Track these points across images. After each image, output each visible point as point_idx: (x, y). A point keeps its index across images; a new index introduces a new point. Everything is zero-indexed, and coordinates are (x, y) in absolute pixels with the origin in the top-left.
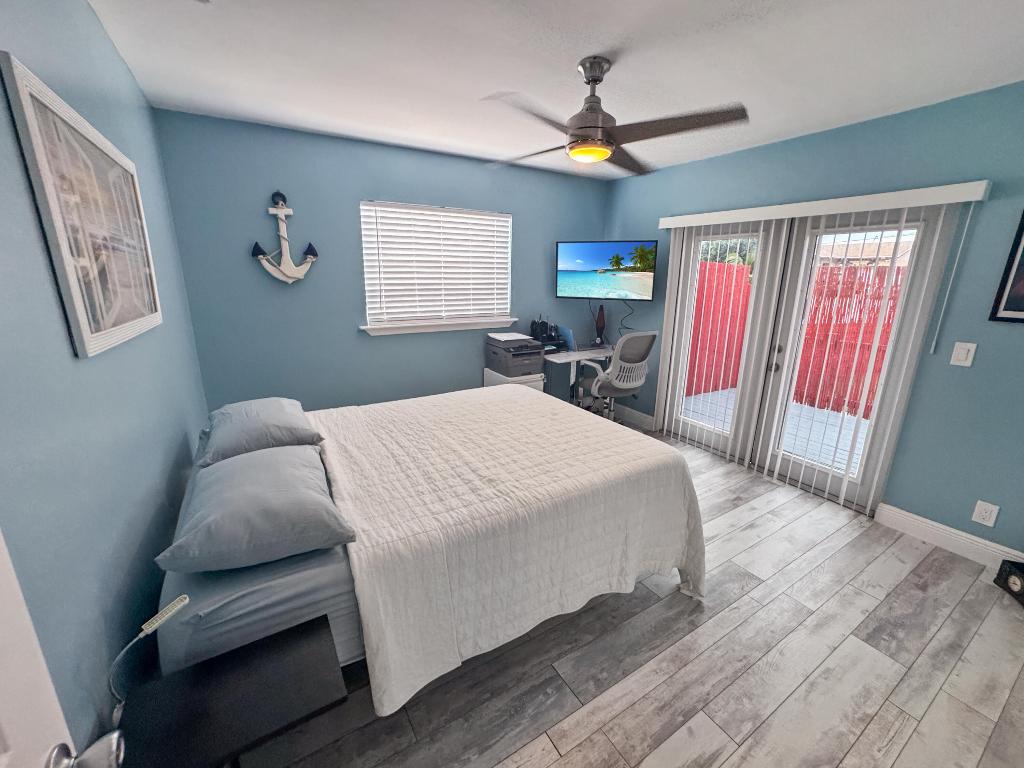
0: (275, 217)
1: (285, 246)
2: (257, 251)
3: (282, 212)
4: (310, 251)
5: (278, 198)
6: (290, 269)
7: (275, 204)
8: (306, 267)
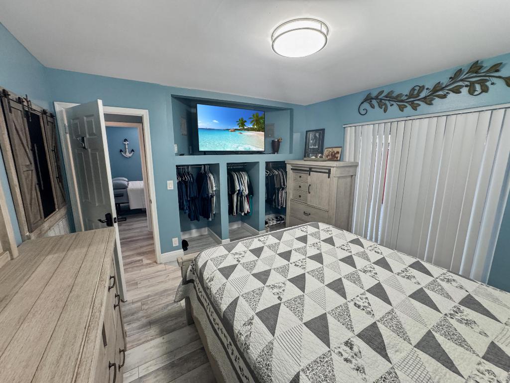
0: (125, 144)
1: (127, 150)
2: (121, 151)
3: (126, 143)
4: (133, 151)
5: (126, 140)
6: (128, 155)
7: (125, 141)
8: (132, 154)
